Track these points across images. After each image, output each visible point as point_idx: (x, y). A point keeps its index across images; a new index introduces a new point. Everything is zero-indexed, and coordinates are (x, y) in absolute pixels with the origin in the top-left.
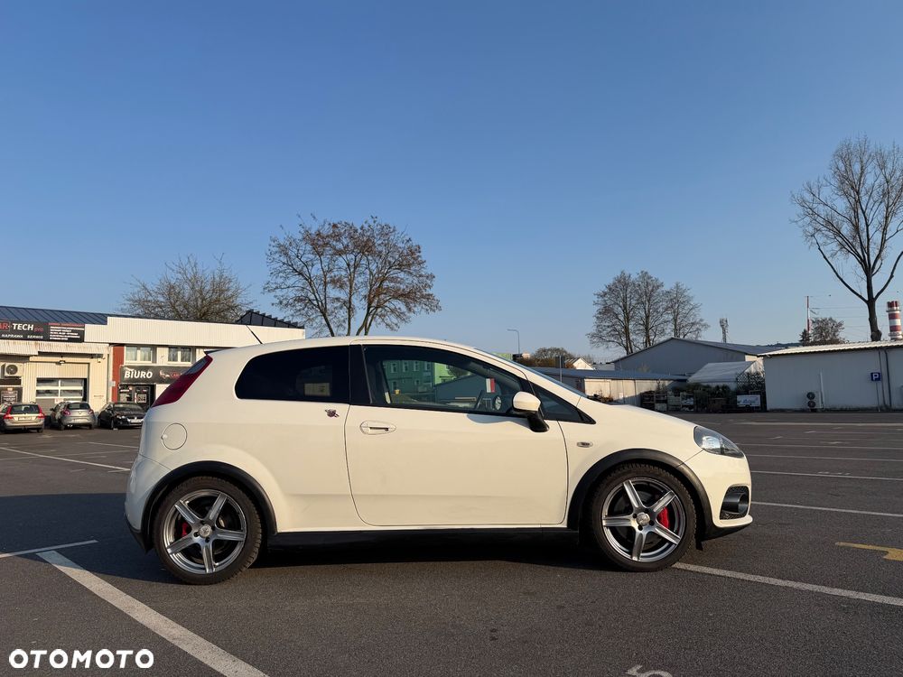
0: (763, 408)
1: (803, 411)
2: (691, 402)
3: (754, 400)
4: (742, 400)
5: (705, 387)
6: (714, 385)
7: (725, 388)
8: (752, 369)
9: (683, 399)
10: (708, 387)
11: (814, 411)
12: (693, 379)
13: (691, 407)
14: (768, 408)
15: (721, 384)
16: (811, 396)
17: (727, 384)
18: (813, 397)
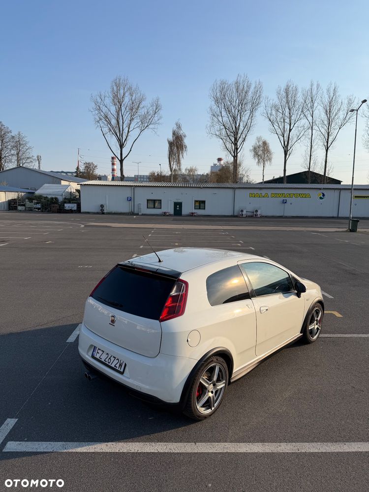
0: (78, 210)
1: (98, 213)
2: (39, 206)
3: (74, 206)
4: (67, 206)
5: (44, 197)
6: (49, 197)
7: (56, 199)
8: (69, 190)
9: (34, 204)
10: (47, 197)
11: (103, 213)
12: (38, 192)
13: (39, 209)
14: (82, 211)
15: (54, 197)
16: (102, 206)
17: (56, 196)
18: (103, 207)
